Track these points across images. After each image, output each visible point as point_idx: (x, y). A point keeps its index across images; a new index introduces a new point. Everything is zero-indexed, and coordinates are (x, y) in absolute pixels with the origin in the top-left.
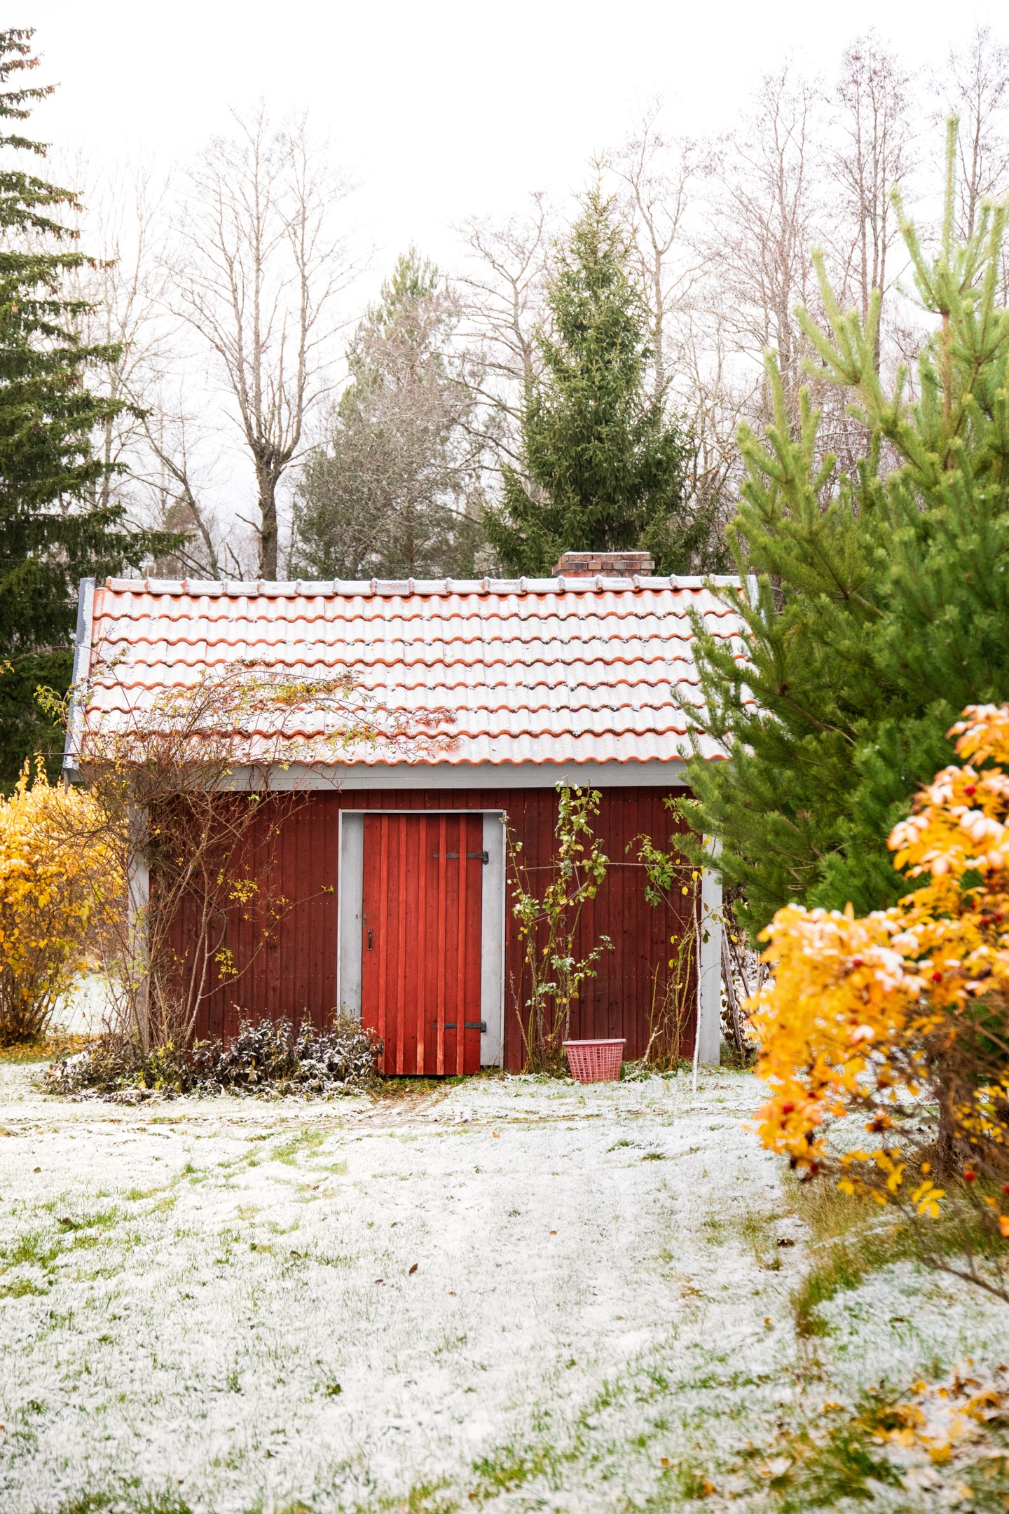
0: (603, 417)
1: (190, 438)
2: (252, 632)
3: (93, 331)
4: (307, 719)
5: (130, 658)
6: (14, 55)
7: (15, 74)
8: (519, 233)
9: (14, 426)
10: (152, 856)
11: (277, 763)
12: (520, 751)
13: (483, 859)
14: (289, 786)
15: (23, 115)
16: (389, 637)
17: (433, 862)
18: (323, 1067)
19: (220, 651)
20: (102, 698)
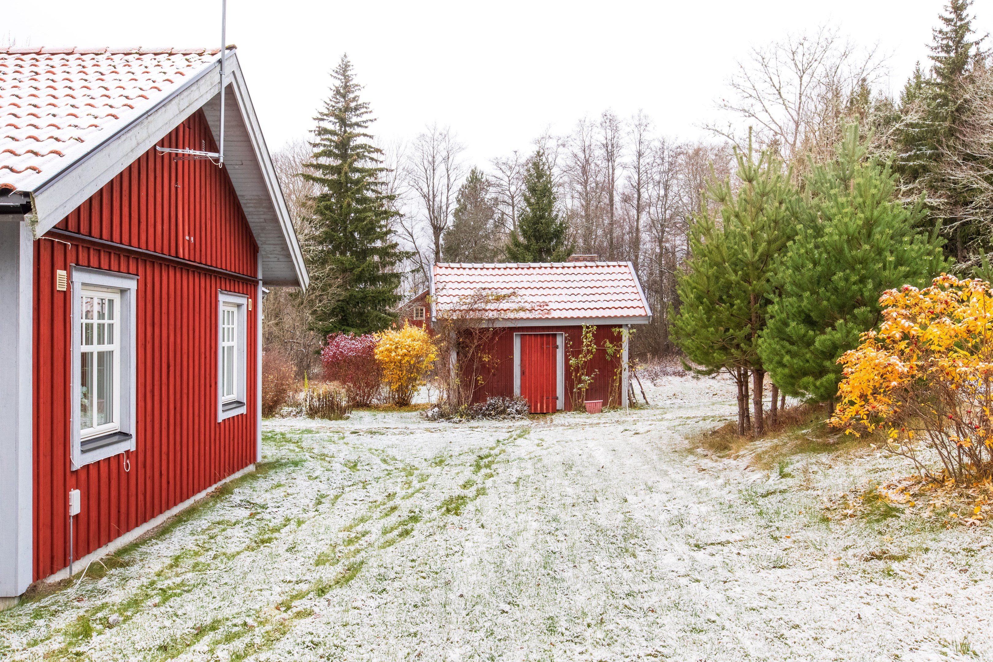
0: (542, 217)
1: (414, 223)
2: (483, 279)
3: (384, 191)
4: (504, 305)
5: (447, 287)
6: (364, 110)
7: (365, 115)
8: (510, 163)
9: (365, 219)
10: (458, 348)
11: (497, 319)
12: (569, 314)
13: (557, 347)
14: (501, 326)
15: (366, 127)
16: (525, 280)
17: (542, 348)
18: (514, 411)
19: (474, 285)
20: (440, 300)
